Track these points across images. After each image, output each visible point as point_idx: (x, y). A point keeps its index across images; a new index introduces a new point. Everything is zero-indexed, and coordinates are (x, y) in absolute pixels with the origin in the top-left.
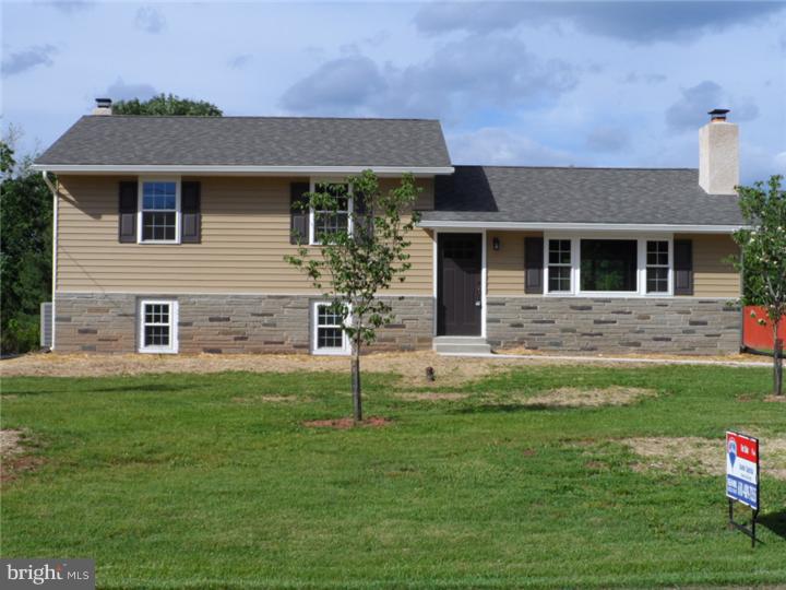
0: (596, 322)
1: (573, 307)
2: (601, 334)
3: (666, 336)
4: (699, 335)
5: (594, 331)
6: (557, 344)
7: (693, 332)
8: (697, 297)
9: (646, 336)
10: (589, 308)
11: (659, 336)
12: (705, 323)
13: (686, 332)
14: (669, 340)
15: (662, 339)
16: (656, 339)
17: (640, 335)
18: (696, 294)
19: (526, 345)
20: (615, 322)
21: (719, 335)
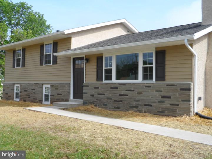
0: (120, 95)
1: (112, 88)
2: (121, 101)
3: (150, 104)
4: (167, 104)
5: (119, 100)
6: (106, 105)
7: (163, 102)
8: (167, 82)
9: (140, 103)
10: (117, 88)
11: (147, 103)
12: (169, 97)
13: (159, 102)
14: (151, 106)
15: (148, 105)
16: (145, 105)
17: (138, 103)
18: (166, 80)
19: (95, 104)
20: (127, 95)
21: (178, 105)
